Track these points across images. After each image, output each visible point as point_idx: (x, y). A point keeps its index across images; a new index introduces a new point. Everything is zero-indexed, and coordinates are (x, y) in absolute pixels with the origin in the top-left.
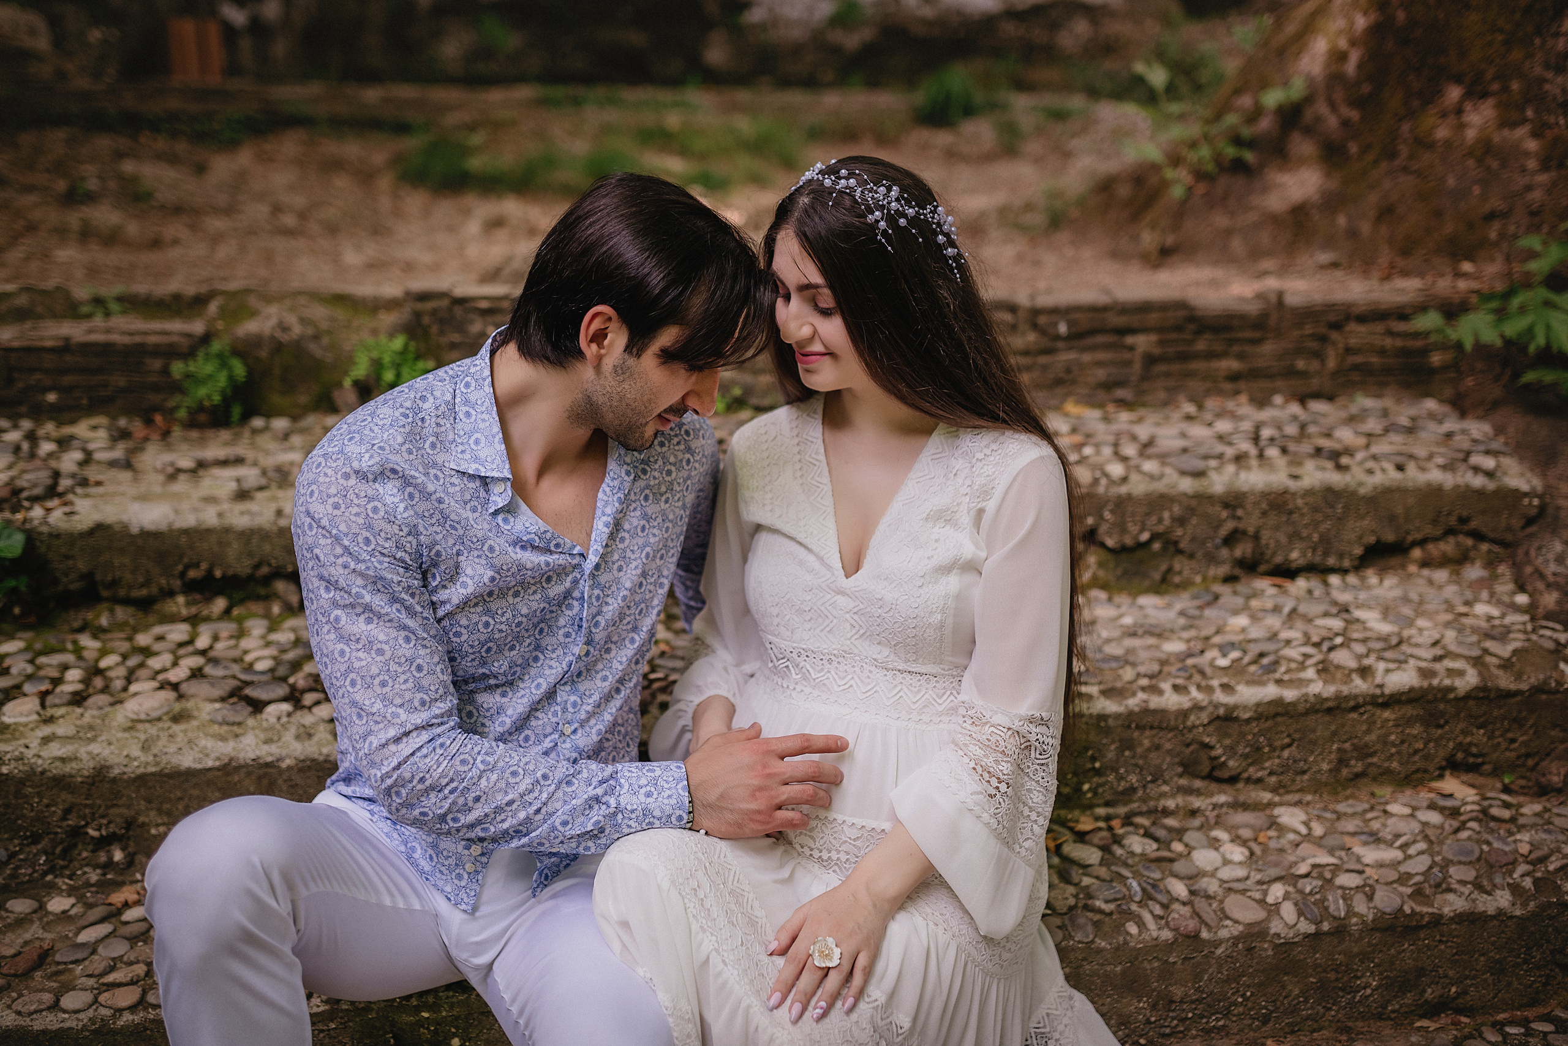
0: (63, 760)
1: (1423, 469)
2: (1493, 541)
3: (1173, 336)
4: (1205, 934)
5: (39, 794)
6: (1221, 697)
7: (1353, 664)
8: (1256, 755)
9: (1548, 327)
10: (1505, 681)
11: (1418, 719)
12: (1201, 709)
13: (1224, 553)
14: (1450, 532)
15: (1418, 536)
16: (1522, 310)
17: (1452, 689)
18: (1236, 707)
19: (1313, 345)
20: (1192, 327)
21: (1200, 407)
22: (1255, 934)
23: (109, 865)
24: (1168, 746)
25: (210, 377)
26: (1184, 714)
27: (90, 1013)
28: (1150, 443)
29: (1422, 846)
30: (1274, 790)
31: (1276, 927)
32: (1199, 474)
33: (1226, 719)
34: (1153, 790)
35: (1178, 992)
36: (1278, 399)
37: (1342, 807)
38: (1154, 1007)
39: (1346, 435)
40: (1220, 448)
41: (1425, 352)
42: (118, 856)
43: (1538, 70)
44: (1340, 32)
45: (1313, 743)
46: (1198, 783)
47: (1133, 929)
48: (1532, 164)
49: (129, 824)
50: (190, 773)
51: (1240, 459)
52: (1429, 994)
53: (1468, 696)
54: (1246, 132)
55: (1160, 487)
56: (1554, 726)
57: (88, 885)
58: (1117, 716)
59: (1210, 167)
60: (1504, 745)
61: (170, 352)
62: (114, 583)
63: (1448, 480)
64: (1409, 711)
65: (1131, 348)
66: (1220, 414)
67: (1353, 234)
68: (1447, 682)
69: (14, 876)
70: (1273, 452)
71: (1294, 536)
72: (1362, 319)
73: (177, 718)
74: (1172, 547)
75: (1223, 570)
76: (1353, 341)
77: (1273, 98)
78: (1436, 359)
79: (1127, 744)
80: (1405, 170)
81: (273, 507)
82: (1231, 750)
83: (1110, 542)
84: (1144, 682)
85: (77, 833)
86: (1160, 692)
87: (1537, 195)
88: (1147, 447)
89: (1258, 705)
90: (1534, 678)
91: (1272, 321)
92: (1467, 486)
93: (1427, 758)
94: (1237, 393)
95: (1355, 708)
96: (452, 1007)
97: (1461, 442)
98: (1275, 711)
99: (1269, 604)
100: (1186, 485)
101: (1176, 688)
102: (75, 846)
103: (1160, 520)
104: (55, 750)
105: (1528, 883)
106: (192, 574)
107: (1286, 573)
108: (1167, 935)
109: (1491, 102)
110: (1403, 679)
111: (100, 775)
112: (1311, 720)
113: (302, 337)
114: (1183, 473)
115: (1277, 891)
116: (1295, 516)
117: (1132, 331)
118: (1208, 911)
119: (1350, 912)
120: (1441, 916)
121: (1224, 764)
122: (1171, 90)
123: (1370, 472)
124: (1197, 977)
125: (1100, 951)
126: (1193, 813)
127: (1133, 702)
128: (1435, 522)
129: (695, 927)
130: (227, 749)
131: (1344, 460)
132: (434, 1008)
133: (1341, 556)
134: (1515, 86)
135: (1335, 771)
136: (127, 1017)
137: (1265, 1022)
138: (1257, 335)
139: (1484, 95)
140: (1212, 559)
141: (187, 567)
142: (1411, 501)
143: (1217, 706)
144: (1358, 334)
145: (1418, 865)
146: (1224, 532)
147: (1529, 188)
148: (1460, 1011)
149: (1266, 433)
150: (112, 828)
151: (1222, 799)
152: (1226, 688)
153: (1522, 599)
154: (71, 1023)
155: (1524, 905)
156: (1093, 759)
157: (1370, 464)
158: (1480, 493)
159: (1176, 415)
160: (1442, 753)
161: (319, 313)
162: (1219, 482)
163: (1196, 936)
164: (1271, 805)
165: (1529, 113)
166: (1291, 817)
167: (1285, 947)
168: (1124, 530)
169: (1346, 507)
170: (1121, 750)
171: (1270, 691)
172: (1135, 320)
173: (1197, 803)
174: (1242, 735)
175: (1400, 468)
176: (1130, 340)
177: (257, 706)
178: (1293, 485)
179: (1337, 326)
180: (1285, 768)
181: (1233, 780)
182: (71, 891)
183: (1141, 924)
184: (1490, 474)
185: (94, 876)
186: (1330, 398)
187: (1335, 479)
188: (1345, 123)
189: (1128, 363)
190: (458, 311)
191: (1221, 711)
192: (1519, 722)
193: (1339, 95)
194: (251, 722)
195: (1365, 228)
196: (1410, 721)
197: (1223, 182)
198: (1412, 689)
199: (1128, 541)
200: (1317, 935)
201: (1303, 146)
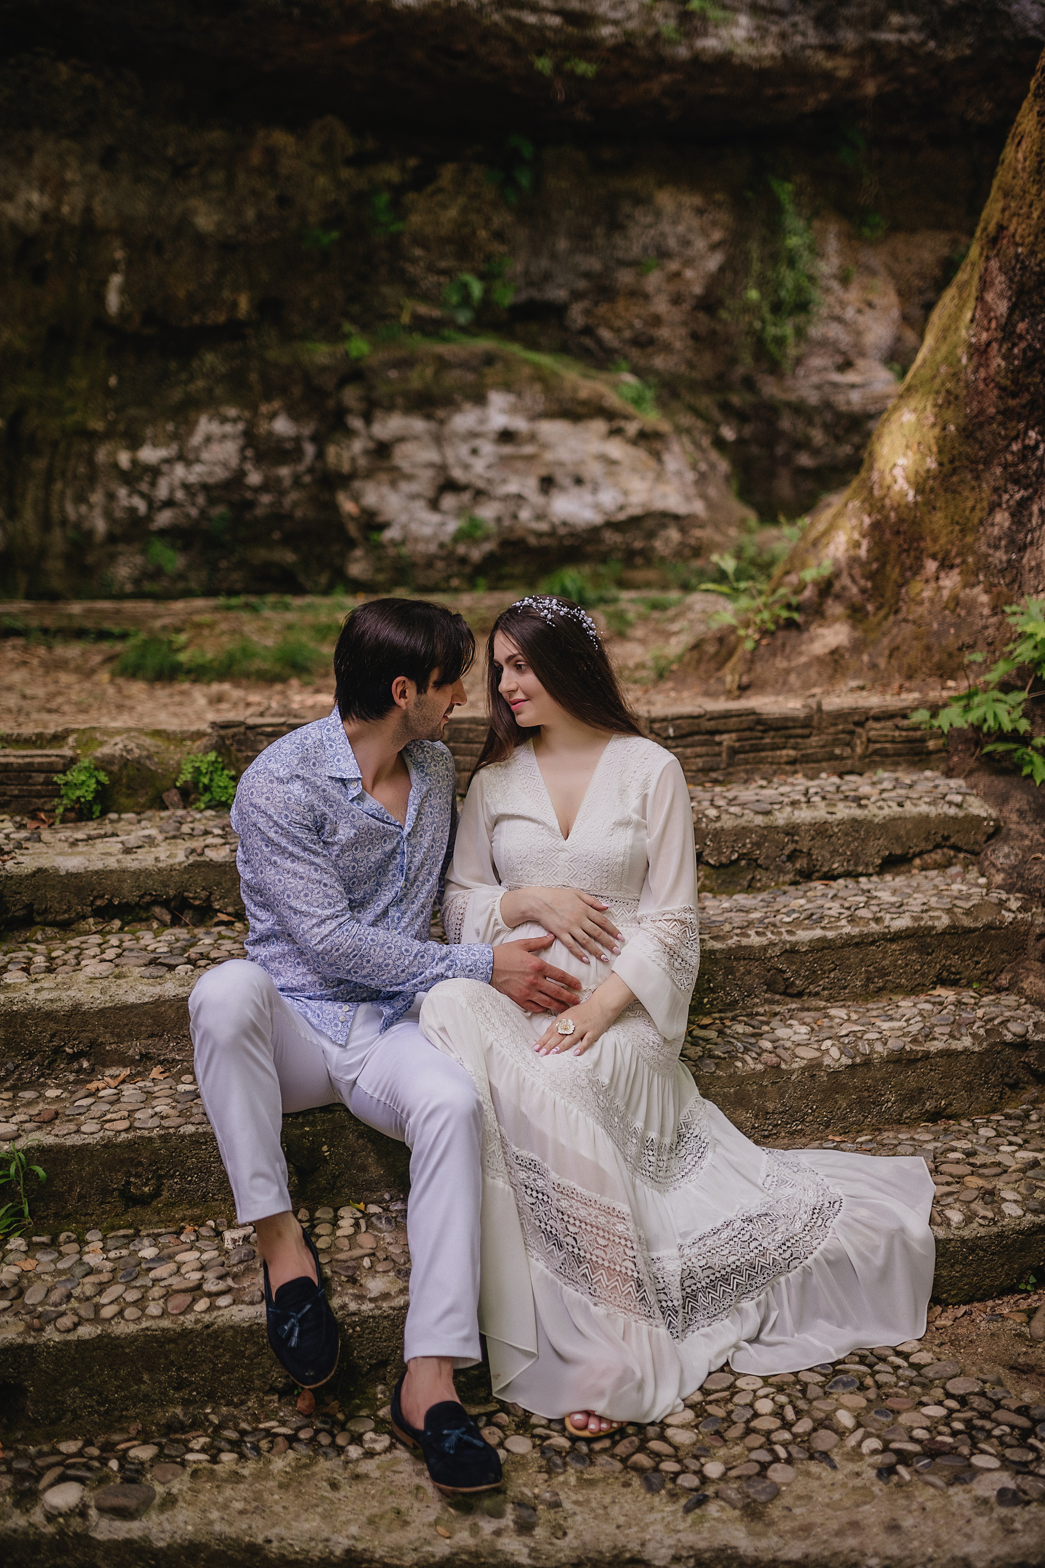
0: (51, 1001)
1: (916, 805)
2: (966, 851)
3: (747, 734)
4: (783, 1066)
5: (36, 1025)
6: (786, 937)
7: (870, 916)
8: (812, 977)
9: (995, 715)
10: (967, 922)
11: (914, 949)
12: (775, 945)
13: (789, 865)
14: (938, 846)
15: (918, 850)
16: (979, 705)
17: (934, 928)
18: (797, 943)
19: (846, 737)
20: (760, 728)
21: (770, 782)
22: (814, 1066)
23: (80, 1071)
24: (756, 971)
25: (83, 783)
26: (764, 948)
27: (101, 1134)
28: (735, 798)
29: (918, 1018)
30: (827, 1001)
31: (827, 1061)
32: (768, 813)
33: (791, 951)
34: (749, 1002)
35: (770, 1106)
36: (824, 775)
37: (870, 1006)
38: (756, 1116)
39: (865, 790)
40: (781, 799)
41: (923, 740)
42: (85, 1064)
43: (984, 548)
44: (853, 528)
45: (849, 967)
46: (777, 997)
47: (739, 1064)
48: (986, 611)
49: (93, 1043)
50: (134, 1006)
51: (794, 804)
52: (928, 1105)
53: (944, 933)
54: (794, 600)
55: (742, 822)
56: (1003, 952)
57: (68, 1082)
58: (722, 951)
59: (771, 627)
60: (972, 966)
61: (50, 769)
62: (46, 911)
63: (933, 811)
64: (908, 944)
65: (720, 744)
66: (785, 783)
67: (874, 666)
68: (930, 923)
69: (19, 1079)
70: (816, 799)
71: (834, 853)
72: (877, 719)
73: (117, 977)
74: (754, 863)
75: (789, 877)
76: (872, 733)
77: (810, 574)
78: (931, 744)
79: (730, 971)
80: (905, 620)
81: (153, 856)
82: (797, 973)
83: (712, 862)
84: (738, 931)
85: (58, 1051)
86: (748, 936)
87: (991, 631)
88: (731, 802)
89: (811, 941)
90: (985, 919)
91: (815, 723)
92: (945, 814)
93: (923, 975)
94: (795, 772)
95: (873, 943)
96: (323, 1122)
97: (942, 789)
98: (822, 946)
99: (819, 894)
100: (759, 820)
101: (757, 933)
102: (55, 1061)
103: (744, 845)
104: (45, 995)
105: (982, 1031)
106: (99, 903)
107: (830, 877)
108: (760, 1067)
109: (956, 571)
110: (902, 923)
111: (76, 1009)
112: (846, 952)
113: (140, 757)
114: (757, 813)
115: (828, 1043)
116: (834, 839)
117: (721, 732)
118: (785, 1055)
119: (872, 1051)
120: (929, 1052)
121: (793, 983)
122: (740, 575)
123: (881, 808)
124: (782, 1096)
125: (719, 1078)
126: (776, 1014)
127: (732, 942)
128: (927, 840)
129: (483, 1029)
130: (157, 990)
131: (863, 802)
132: (312, 1124)
133: (867, 865)
134: (970, 560)
135: (865, 986)
136: (124, 1135)
137: (827, 1127)
138: (806, 731)
139: (952, 567)
140: (781, 871)
141: (96, 898)
142: (909, 826)
143: (784, 943)
144: (875, 729)
145: (914, 1028)
146: (787, 852)
147: (986, 627)
148: (949, 1118)
149: (812, 791)
150: (81, 1046)
151: (794, 1006)
152: (789, 932)
153: (982, 881)
154: (90, 1140)
155: (980, 1044)
156: (709, 981)
157: (881, 803)
158: (954, 819)
159: (754, 785)
160: (933, 972)
161: (148, 741)
162: (781, 818)
163: (778, 1066)
164: (825, 1008)
165: (981, 578)
166: (839, 1013)
167: (835, 1074)
168: (720, 853)
169: (867, 832)
170: (726, 975)
171: (818, 933)
172: (720, 724)
173: (777, 1009)
174: (803, 963)
175: (900, 805)
176: (717, 738)
177: (171, 968)
178: (830, 818)
179: (860, 724)
180: (832, 986)
181: (800, 995)
182: (58, 1086)
183: (744, 1062)
184: (959, 806)
185: (72, 1078)
186: (861, 774)
187: (858, 813)
188: (863, 591)
189: (719, 755)
190: (250, 735)
191: (788, 946)
192: (979, 949)
193: (857, 571)
194: (168, 976)
195: (882, 663)
196: (909, 951)
197: (781, 634)
198: (907, 929)
199: (724, 860)
200: (853, 1066)
201: (835, 608)
